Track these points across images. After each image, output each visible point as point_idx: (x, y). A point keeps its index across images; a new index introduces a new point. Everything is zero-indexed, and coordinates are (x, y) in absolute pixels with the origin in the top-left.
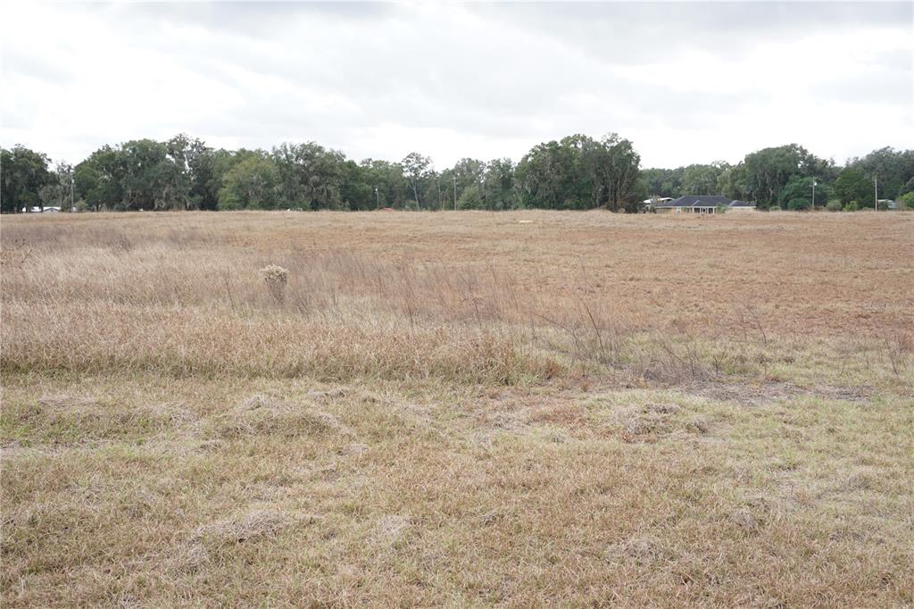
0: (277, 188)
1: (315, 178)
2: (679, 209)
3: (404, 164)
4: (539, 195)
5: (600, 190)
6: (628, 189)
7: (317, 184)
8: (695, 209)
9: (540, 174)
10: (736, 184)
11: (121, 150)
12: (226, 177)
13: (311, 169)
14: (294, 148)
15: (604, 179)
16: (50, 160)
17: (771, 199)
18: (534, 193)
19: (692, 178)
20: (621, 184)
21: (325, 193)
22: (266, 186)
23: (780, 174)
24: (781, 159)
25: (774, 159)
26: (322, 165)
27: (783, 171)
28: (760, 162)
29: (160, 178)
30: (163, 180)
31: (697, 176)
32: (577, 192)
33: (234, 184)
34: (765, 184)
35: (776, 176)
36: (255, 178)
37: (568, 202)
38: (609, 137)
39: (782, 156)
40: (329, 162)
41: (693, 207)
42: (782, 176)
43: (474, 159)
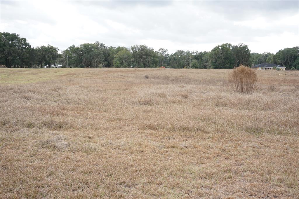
0: (132, 60)
1: (145, 56)
2: (260, 68)
3: (158, 52)
4: (217, 63)
5: (238, 61)
6: (247, 61)
7: (145, 59)
8: (266, 68)
9: (218, 56)
10: (276, 60)
11: (80, 47)
12: (115, 56)
13: (143, 54)
14: (138, 47)
15: (239, 58)
16: (59, 50)
17: (289, 65)
18: (215, 62)
19: (257, 58)
20: (244, 60)
21: (148, 61)
22: (128, 59)
23: (293, 57)
24: (294, 52)
25: (291, 51)
26: (147, 52)
27: (295, 56)
28: (286, 53)
29: (94, 56)
30: (95, 57)
31: (259, 57)
32: (230, 62)
33: (119, 58)
34: (287, 60)
35: (292, 57)
36: (125, 56)
37: (227, 65)
38: (240, 44)
39: (294, 51)
40: (149, 51)
41: (265, 68)
42: (294, 58)
43: (181, 50)
